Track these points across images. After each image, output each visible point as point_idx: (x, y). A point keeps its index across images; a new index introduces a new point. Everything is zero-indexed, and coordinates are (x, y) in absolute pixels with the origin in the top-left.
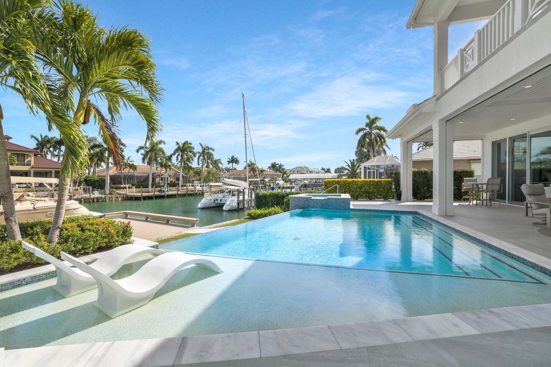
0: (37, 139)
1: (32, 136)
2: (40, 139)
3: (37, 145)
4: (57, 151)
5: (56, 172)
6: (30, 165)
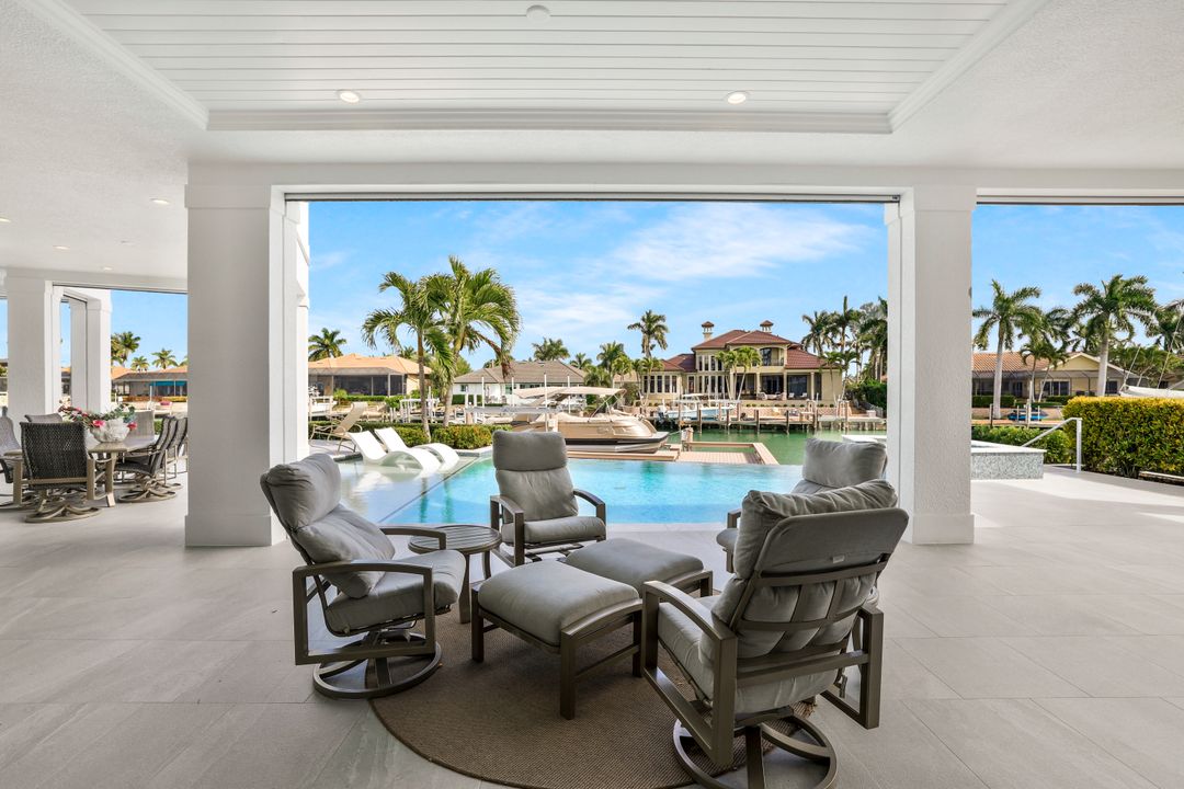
0: (810, 321)
1: (805, 317)
2: (814, 321)
3: (812, 330)
4: (839, 337)
5: (816, 374)
6: (782, 364)
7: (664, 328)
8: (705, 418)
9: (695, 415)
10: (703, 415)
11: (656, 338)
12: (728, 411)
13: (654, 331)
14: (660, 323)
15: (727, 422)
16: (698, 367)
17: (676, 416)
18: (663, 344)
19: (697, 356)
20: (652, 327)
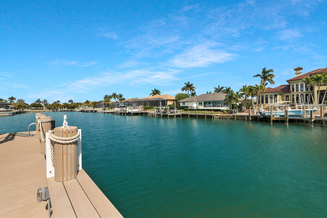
7: (272, 75)
8: (291, 116)
9: (283, 114)
10: (289, 114)
11: (268, 80)
12: (311, 111)
13: (267, 77)
14: (270, 73)
15: (311, 118)
16: (291, 90)
17: (270, 114)
18: (272, 82)
19: (291, 85)
20: (266, 75)
